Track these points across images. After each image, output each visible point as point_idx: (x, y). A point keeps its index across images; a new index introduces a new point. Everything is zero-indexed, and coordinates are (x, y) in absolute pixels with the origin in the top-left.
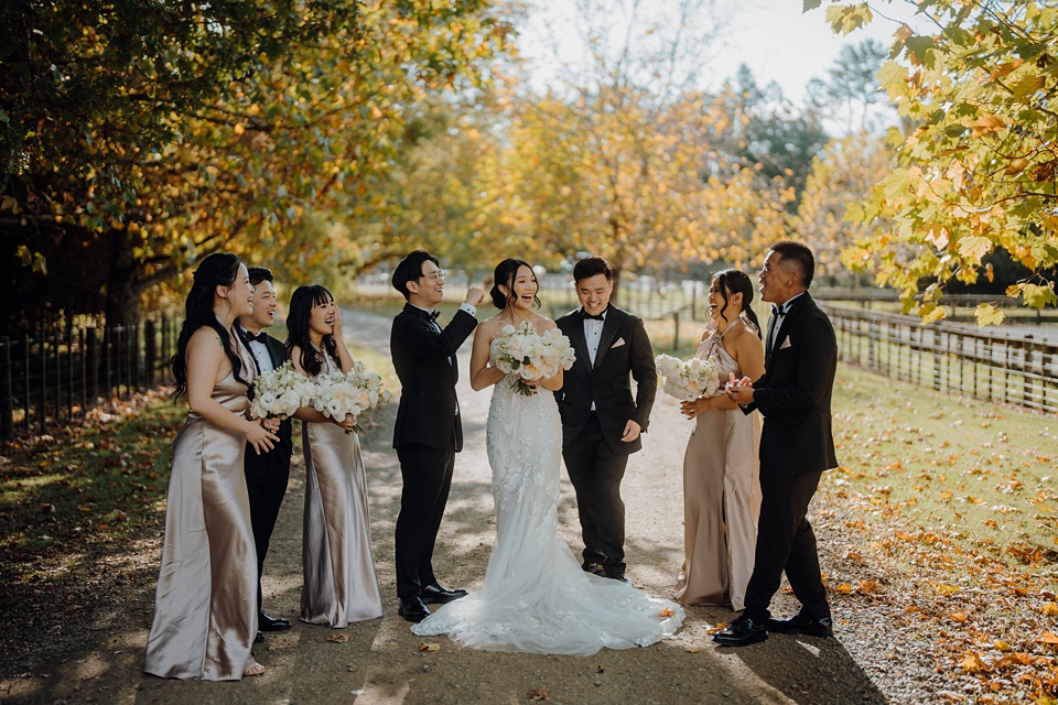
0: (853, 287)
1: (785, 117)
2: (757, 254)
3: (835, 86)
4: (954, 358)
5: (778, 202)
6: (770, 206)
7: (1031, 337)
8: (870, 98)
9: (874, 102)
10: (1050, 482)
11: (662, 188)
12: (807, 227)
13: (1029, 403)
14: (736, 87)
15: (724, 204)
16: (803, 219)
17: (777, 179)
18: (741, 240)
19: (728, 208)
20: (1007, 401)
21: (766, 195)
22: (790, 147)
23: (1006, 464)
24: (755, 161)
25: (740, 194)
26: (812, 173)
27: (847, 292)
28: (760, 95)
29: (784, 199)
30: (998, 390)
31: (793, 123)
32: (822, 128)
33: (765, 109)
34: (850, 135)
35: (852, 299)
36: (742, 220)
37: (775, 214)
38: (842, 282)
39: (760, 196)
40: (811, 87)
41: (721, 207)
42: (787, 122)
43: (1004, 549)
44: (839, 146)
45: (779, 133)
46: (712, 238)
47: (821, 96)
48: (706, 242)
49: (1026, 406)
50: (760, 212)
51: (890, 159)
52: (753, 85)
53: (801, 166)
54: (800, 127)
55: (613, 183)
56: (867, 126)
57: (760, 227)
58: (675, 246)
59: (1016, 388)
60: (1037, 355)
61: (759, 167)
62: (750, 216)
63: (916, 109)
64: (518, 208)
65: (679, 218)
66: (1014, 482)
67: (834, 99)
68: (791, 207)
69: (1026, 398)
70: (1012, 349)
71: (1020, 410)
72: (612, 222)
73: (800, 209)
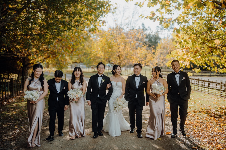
0: (166, 69)
1: (151, 34)
2: (147, 62)
3: (162, 28)
5: (151, 52)
6: (150, 53)
7: (199, 78)
8: (169, 30)
9: (170, 31)
10: (200, 102)
11: (129, 50)
12: (157, 57)
13: (199, 90)
14: (141, 28)
15: (141, 52)
17: (151, 48)
18: (144, 60)
19: (141, 53)
20: (195, 90)
21: (149, 51)
22: (152, 40)
23: (193, 100)
24: (147, 44)
25: (144, 51)
26: (157, 46)
27: (165, 70)
28: (146, 29)
29: (152, 52)
31: (153, 35)
32: (159, 36)
33: (147, 32)
34: (165, 38)
35: (166, 71)
36: (144, 56)
37: (151, 55)
38: (163, 68)
40: (157, 28)
41: (140, 53)
42: (152, 35)
43: (192, 111)
44: (163, 40)
45: (150, 37)
46: (138, 59)
47: (159, 30)
48: (137, 60)
49: (198, 91)
50: (148, 54)
52: (145, 27)
53: (155, 44)
54: (155, 36)
55: (119, 48)
56: (168, 36)
57: (148, 57)
58: (131, 61)
59: (196, 88)
60: (200, 82)
61: (148, 45)
62: (146, 55)
63: (178, 39)
64: (101, 53)
65: (132, 55)
66: (194, 102)
67: (161, 30)
68: (154, 53)
69: (198, 90)
70: (196, 81)
71: (197, 92)
72: (119, 56)
73: (155, 54)
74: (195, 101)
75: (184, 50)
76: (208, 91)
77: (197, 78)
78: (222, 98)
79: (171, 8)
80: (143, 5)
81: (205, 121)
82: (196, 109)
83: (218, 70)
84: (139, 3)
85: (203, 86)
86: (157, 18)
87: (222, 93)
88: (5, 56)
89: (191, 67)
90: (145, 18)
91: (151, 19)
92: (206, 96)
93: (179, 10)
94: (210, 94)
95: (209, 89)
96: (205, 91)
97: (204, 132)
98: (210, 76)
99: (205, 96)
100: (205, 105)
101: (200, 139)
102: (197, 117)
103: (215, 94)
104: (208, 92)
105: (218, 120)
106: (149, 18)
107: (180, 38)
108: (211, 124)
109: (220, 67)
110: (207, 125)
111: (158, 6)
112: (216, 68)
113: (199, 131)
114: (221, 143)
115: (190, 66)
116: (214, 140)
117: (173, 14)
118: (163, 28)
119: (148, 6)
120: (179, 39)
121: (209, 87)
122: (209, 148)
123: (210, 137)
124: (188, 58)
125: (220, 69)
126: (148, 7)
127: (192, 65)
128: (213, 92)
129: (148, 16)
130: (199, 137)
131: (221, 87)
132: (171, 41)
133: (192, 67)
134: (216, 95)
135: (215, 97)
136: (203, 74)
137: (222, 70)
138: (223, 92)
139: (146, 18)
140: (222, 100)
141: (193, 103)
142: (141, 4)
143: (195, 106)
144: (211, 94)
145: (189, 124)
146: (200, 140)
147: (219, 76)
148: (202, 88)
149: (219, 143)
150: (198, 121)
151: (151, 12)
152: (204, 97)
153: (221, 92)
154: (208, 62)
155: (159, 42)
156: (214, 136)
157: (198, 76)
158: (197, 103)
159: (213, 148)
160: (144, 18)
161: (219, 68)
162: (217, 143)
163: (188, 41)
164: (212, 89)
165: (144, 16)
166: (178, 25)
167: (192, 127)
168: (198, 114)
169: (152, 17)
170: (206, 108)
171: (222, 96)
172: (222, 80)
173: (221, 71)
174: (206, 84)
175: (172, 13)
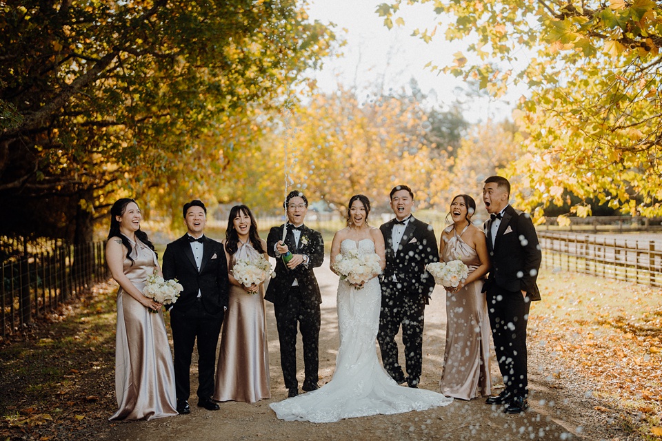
1: (439, 110)
2: (434, 196)
3: (470, 91)
4: (549, 251)
5: (444, 166)
6: (440, 168)
10: (595, 300)
11: (379, 159)
12: (459, 180)
13: (588, 271)
14: (409, 92)
15: (413, 167)
16: (456, 175)
17: (443, 152)
19: (415, 170)
21: (438, 161)
22: (444, 129)
24: (432, 142)
25: (422, 161)
28: (424, 97)
29: (447, 164)
30: (572, 265)
31: (445, 115)
32: (462, 117)
33: (428, 105)
36: (424, 176)
39: (434, 162)
41: (411, 169)
42: (441, 114)
43: (573, 321)
44: (475, 128)
45: (436, 120)
50: (434, 171)
51: (506, 138)
52: (419, 91)
53: (452, 141)
54: (449, 117)
55: (349, 156)
57: (434, 180)
59: (581, 264)
60: (591, 247)
61: (434, 145)
62: (429, 173)
63: (528, 127)
64: (299, 172)
65: (389, 176)
66: (578, 300)
67: (469, 98)
68: (451, 168)
69: (587, 269)
70: (579, 245)
71: (584, 275)
72: (350, 179)
73: (455, 169)
74: (581, 299)
75: (547, 157)
76: (613, 272)
77: (582, 237)
78: (654, 290)
79: (508, 43)
80: (432, 35)
81: (611, 344)
82: (583, 316)
83: (638, 209)
84: (422, 31)
85: (601, 259)
86: (473, 70)
87: (653, 275)
88: (34, 186)
89: (567, 203)
90: (440, 71)
91: (457, 73)
92: (610, 286)
93: (530, 47)
94: (620, 280)
95: (618, 267)
96: (608, 273)
97: (607, 365)
98: (620, 231)
99: (606, 284)
100: (608, 308)
101: (600, 380)
102: (588, 334)
103: (634, 280)
104: (616, 275)
105: (644, 341)
106: (449, 71)
107: (534, 122)
108: (624, 349)
109: (645, 200)
110: (614, 351)
111: (474, 37)
112: (633, 203)
113: (596, 365)
114: (651, 387)
115: (564, 199)
116: (633, 382)
117: (516, 59)
118: (473, 90)
119: (446, 37)
120: (531, 126)
121: (617, 261)
122: (621, 396)
123: (623, 376)
124: (560, 179)
125: (644, 206)
126: (448, 41)
127: (568, 197)
128: (628, 274)
129: (447, 66)
130: (596, 376)
131: (652, 259)
132: (501, 130)
133: (569, 202)
134: (638, 283)
135: (635, 287)
136: (599, 227)
137: (651, 208)
138: (656, 273)
139: (442, 72)
140: (654, 294)
141: (576, 303)
142: (429, 34)
143: (580, 310)
144: (623, 280)
145: (569, 349)
146: (598, 382)
147: (647, 230)
148: (598, 264)
149: (645, 388)
150: (591, 342)
151: (454, 55)
152: (605, 288)
153: (652, 272)
154: (611, 188)
155: (463, 133)
156: (634, 374)
157: (585, 231)
158: (586, 303)
159: (631, 397)
160: (436, 71)
161: (642, 204)
162: (642, 387)
163: (558, 132)
164: (628, 266)
165: (435, 67)
166: (530, 87)
167: (576, 355)
168: (589, 328)
169: (459, 69)
170: (612, 313)
171: (653, 285)
172: (655, 241)
173: (648, 213)
174: (610, 254)
175: (512, 57)
